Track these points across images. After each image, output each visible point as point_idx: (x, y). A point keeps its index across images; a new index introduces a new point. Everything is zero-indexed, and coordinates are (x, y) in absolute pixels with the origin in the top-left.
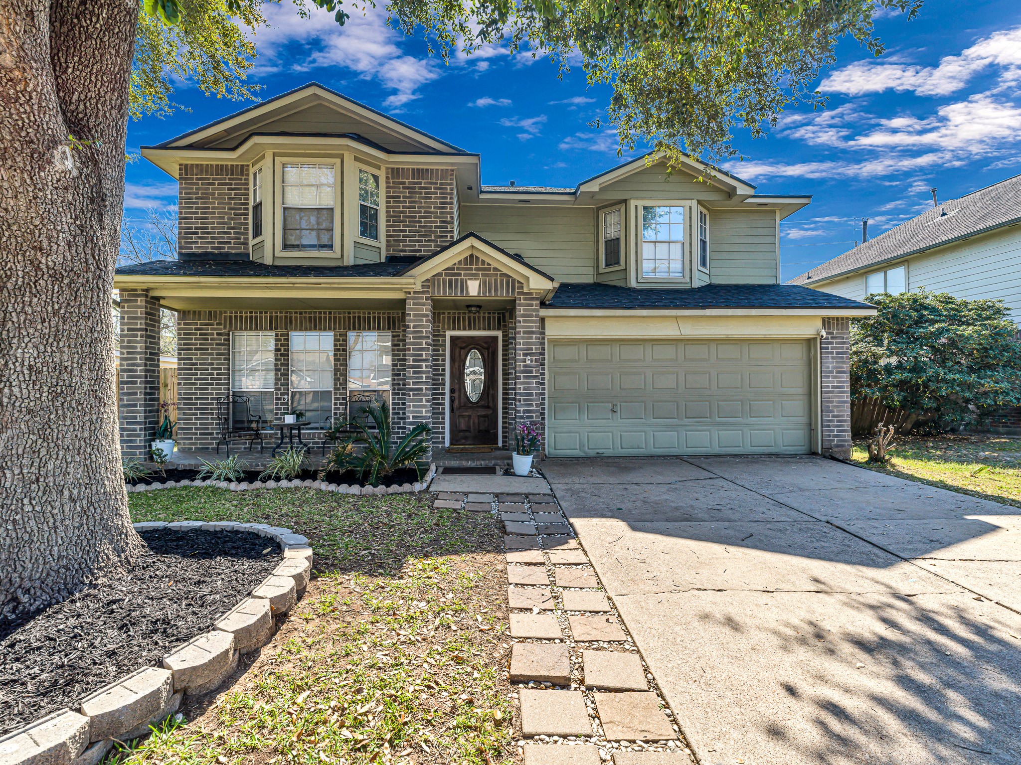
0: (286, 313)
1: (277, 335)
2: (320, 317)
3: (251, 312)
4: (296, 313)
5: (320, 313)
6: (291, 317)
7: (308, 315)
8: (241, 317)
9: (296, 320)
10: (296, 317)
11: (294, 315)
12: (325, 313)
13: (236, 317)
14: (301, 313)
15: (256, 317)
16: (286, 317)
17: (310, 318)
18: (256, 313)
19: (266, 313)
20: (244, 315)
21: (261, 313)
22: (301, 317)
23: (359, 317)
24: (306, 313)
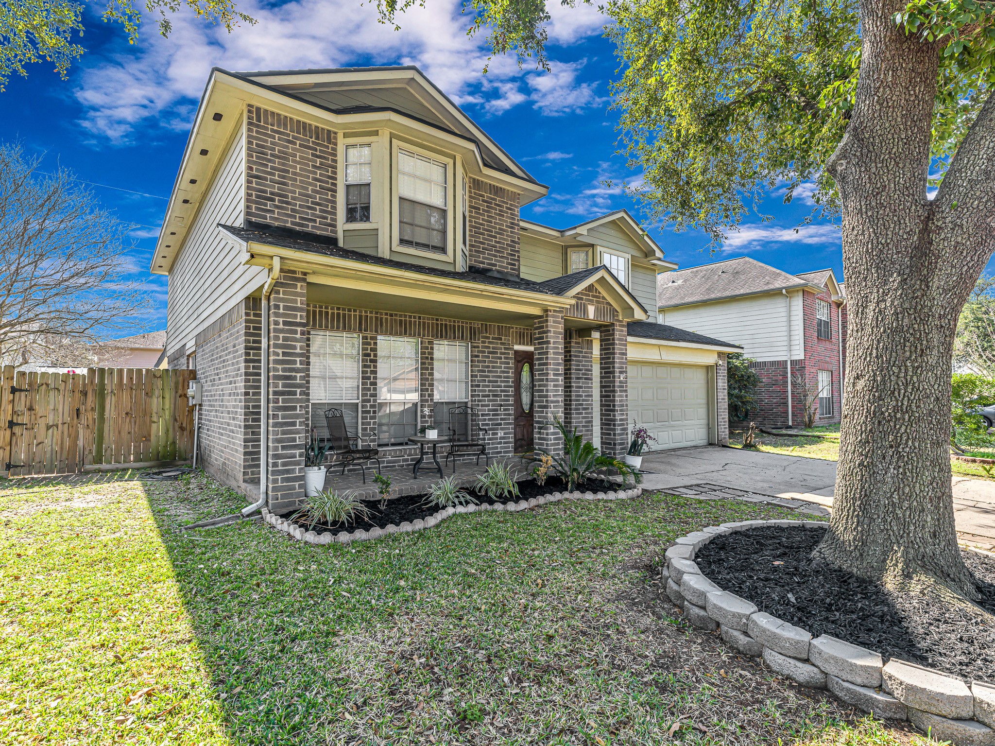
0: (377, 313)
1: (365, 338)
2: (410, 322)
3: (338, 309)
4: (386, 314)
5: (410, 317)
6: (381, 319)
7: (398, 318)
8: (327, 313)
9: (387, 323)
10: (387, 319)
11: (384, 317)
12: (415, 317)
13: (321, 312)
14: (391, 315)
15: (344, 315)
16: (376, 318)
17: (401, 321)
18: (344, 310)
19: (355, 311)
20: (330, 311)
21: (349, 310)
22: (391, 320)
23: (446, 325)
24: (396, 315)
